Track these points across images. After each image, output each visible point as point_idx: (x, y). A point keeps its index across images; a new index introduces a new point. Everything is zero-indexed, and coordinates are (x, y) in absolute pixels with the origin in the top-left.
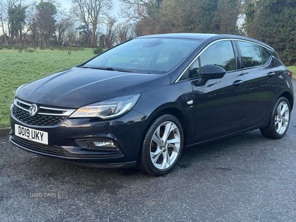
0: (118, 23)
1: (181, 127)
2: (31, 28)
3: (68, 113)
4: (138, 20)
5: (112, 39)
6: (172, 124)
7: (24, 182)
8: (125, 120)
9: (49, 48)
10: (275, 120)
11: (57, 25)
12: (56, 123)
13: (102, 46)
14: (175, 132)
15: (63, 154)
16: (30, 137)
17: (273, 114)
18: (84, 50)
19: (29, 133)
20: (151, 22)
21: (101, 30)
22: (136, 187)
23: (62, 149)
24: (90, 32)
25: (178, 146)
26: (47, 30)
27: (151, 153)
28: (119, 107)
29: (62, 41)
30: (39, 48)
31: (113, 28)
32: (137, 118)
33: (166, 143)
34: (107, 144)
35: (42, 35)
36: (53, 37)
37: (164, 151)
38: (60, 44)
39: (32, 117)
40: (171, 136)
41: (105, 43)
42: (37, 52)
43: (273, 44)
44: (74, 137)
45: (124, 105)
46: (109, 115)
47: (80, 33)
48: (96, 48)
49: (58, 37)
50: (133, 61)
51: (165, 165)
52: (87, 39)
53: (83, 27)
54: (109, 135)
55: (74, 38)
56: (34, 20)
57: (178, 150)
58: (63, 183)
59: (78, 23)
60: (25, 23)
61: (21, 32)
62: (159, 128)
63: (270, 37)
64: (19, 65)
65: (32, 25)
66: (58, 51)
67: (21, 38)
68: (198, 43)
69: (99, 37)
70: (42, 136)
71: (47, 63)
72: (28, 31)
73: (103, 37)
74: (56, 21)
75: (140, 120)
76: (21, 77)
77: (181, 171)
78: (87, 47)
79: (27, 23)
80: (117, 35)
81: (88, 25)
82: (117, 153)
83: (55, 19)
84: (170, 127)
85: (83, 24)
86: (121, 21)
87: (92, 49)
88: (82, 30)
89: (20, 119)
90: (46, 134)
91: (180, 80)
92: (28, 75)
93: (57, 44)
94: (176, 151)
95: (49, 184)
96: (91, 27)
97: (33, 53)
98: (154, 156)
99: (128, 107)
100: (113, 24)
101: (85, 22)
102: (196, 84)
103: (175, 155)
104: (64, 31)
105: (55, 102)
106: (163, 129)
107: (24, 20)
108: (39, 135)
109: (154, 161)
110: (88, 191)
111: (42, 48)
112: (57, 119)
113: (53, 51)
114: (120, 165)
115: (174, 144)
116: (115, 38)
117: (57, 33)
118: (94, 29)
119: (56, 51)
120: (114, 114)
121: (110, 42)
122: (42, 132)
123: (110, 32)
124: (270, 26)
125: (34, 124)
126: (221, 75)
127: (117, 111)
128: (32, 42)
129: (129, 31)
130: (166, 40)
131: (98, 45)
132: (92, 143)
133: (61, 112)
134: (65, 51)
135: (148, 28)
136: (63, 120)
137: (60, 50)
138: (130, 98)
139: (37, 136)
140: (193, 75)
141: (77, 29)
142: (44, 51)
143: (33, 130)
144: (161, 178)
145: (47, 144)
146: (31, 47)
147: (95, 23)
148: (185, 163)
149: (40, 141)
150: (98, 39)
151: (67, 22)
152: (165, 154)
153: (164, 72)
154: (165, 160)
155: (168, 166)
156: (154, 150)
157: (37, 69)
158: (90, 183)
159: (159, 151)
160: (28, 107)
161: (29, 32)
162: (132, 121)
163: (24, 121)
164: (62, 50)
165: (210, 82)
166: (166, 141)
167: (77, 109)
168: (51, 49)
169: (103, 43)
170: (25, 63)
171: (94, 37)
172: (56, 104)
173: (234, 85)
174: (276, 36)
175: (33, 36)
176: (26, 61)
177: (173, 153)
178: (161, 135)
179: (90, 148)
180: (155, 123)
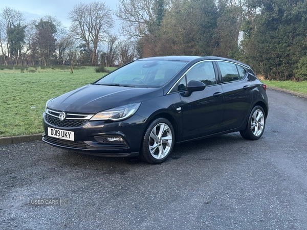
0: (119, 40)
1: (172, 128)
2: (30, 48)
3: (89, 117)
4: (139, 38)
5: (113, 57)
6: (165, 125)
7: (57, 169)
8: (130, 122)
9: (50, 68)
10: (252, 124)
11: (57, 44)
12: (80, 125)
13: (104, 64)
14: (168, 132)
15: (85, 148)
16: (61, 136)
17: (250, 119)
18: (85, 68)
19: (59, 133)
20: (152, 39)
21: (102, 48)
22: (139, 170)
23: (85, 143)
24: (91, 50)
25: (170, 142)
26: (47, 50)
27: (150, 146)
28: (125, 112)
29: (63, 60)
30: (40, 68)
31: (114, 46)
32: (140, 121)
33: (161, 139)
34: (117, 139)
35: (42, 54)
36: (54, 56)
37: (160, 145)
38: (61, 63)
39: (62, 122)
40: (165, 134)
41: (106, 61)
42: (39, 72)
43: (270, 60)
44: (93, 134)
45: (129, 111)
46: (119, 118)
47: (81, 51)
48: (97, 66)
49: (58, 56)
50: (135, 79)
51: (160, 156)
52: (88, 58)
53: (84, 46)
54: (119, 132)
55: (75, 57)
56: (34, 39)
57: (170, 145)
58: (85, 169)
59: (79, 42)
60: (25, 43)
61: (20, 52)
62: (155, 128)
63: (267, 54)
64: (28, 85)
65: (32, 44)
66: (60, 70)
67: (20, 58)
68: (185, 64)
69: (100, 55)
70: (69, 135)
71: (54, 82)
72: (28, 50)
73: (104, 55)
74: (56, 40)
75: (141, 122)
76: (33, 95)
77: (173, 161)
78: (88, 65)
79: (27, 42)
80: (118, 53)
81: (88, 44)
82: (124, 145)
83: (55, 38)
84: (164, 127)
85: (84, 42)
86: (122, 39)
87: (93, 67)
88: (83, 48)
89: (52, 123)
90: (72, 133)
91: (170, 92)
92: (39, 93)
93: (57, 63)
94: (169, 146)
95: (75, 170)
96: (91, 45)
97: (35, 73)
98: (152, 148)
99: (132, 112)
100: (114, 41)
101: (86, 40)
102: (183, 95)
103: (168, 149)
104: (64, 49)
105: (78, 110)
106: (158, 129)
107: (23, 40)
108: (67, 134)
109: (152, 152)
110: (105, 173)
111: (43, 68)
112: (80, 122)
113: (55, 71)
114: (127, 155)
115: (167, 140)
116: (116, 56)
117: (57, 52)
118: (94, 47)
119: (57, 70)
120: (122, 117)
121: (112, 59)
122: (69, 132)
123: (111, 50)
124: (267, 43)
125: (63, 126)
126: (202, 88)
127: (124, 115)
128: (33, 62)
129: (131, 48)
130: (161, 62)
131: (99, 63)
132: (106, 139)
133: (83, 117)
134: (66, 70)
135: (150, 46)
136: (85, 122)
137: (61, 69)
138: (134, 105)
139: (66, 135)
140: (181, 89)
141: (78, 47)
142: (45, 70)
143: (63, 131)
144: (157, 165)
145: (74, 140)
146: (32, 67)
147: (96, 41)
148: (177, 156)
149: (68, 139)
150: (99, 58)
151: (67, 41)
152: (160, 148)
153: (159, 87)
154: (160, 152)
155: (163, 157)
156: (152, 144)
157: (45, 88)
158: (105, 169)
159: (155, 145)
160: (58, 115)
161: (28, 52)
162: (135, 123)
163: (55, 125)
164: (63, 69)
165: (194, 93)
166: (161, 138)
167: (95, 114)
168: (52, 69)
169: (104, 62)
170: (33, 83)
171: (95, 55)
172: (80, 112)
173: (214, 96)
174: (272, 52)
175: (33, 56)
176: (34, 81)
177: (167, 147)
178: (157, 134)
179: (105, 142)
180: (152, 124)
